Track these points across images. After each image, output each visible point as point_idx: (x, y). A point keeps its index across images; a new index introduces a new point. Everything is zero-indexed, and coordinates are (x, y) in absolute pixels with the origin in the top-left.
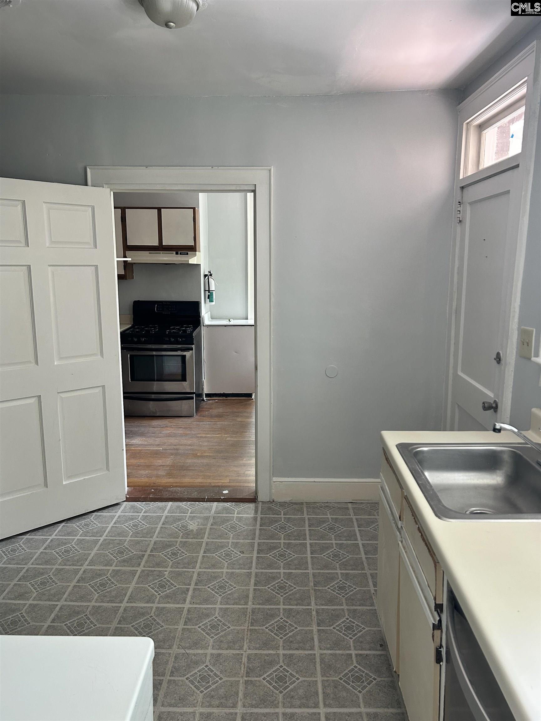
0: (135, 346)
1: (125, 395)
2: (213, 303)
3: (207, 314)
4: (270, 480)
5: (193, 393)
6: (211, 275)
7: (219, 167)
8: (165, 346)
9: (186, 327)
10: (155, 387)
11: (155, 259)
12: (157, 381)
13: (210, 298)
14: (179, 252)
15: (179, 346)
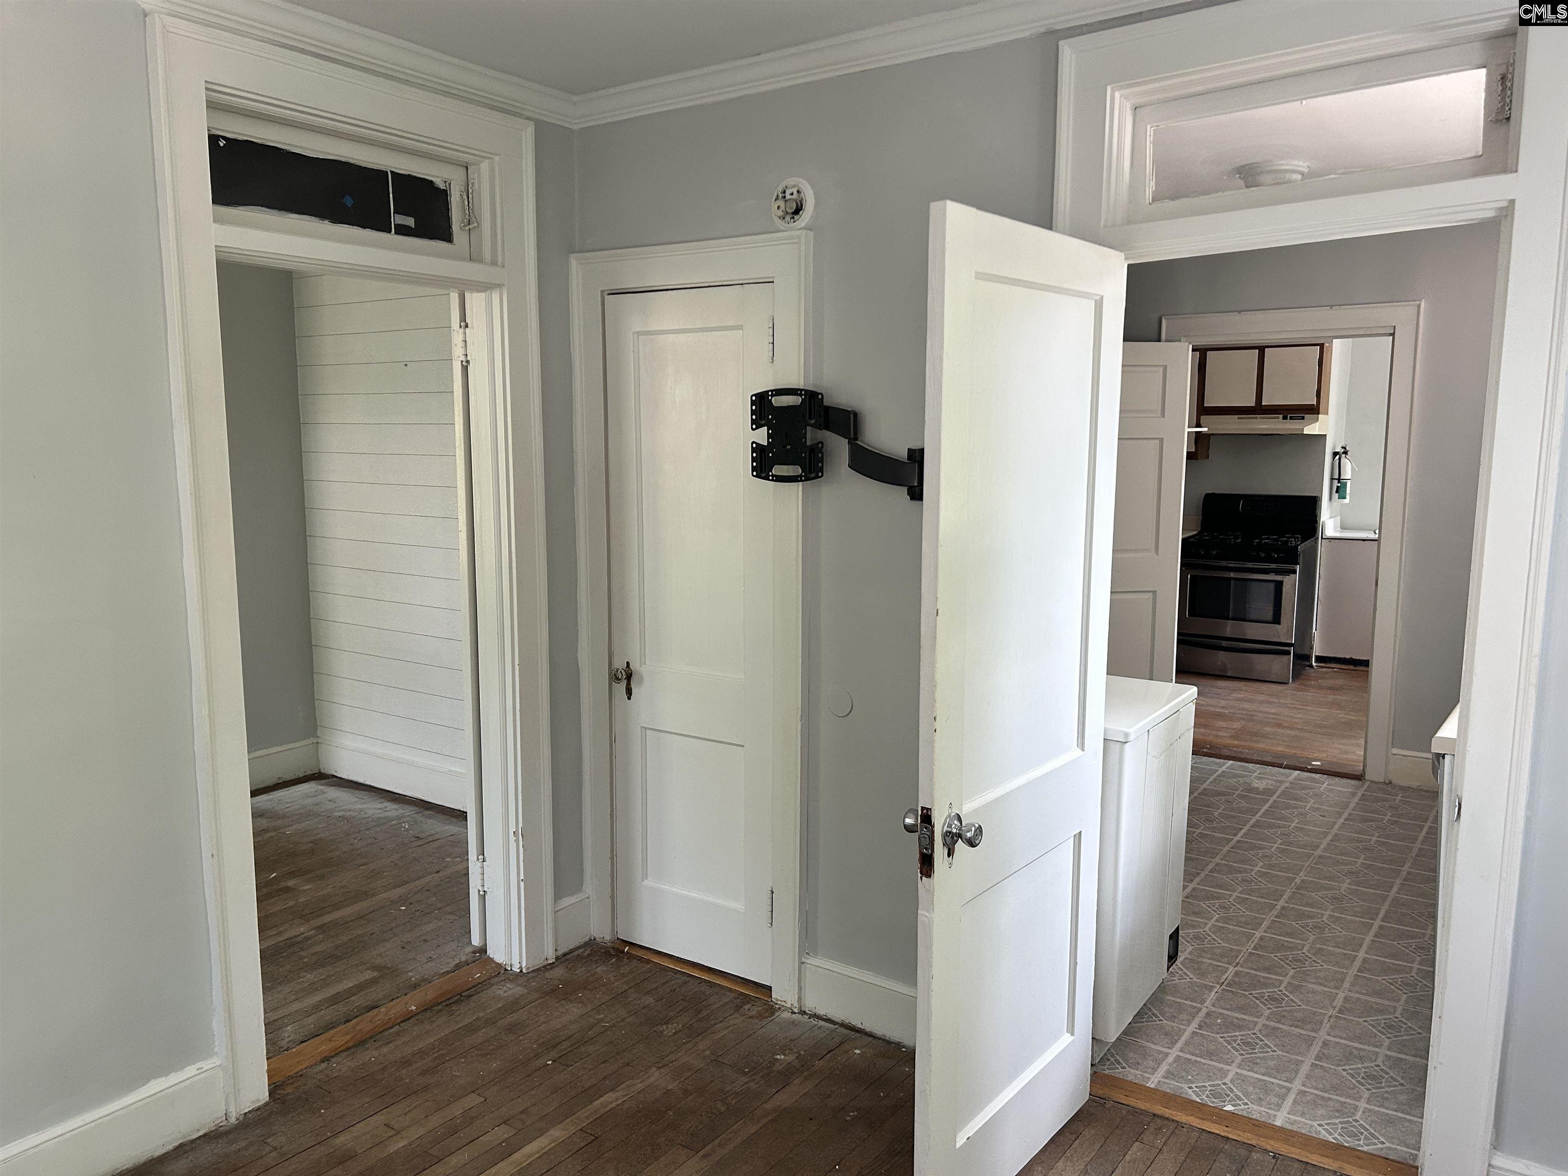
0: (1201, 562)
1: (1181, 638)
2: (1347, 501)
3: (1332, 519)
4: (1387, 751)
5: (1290, 645)
6: (1346, 453)
7: (1342, 307)
8: (1249, 565)
9: (1288, 538)
10: (1228, 629)
11: (1249, 427)
12: (1234, 619)
13: (1340, 490)
14: (1289, 416)
15: (1273, 566)
